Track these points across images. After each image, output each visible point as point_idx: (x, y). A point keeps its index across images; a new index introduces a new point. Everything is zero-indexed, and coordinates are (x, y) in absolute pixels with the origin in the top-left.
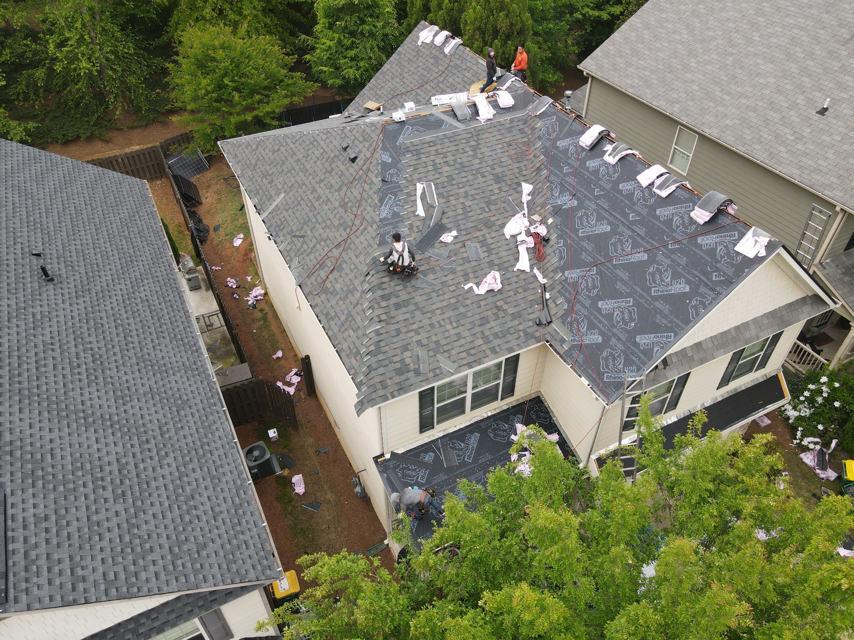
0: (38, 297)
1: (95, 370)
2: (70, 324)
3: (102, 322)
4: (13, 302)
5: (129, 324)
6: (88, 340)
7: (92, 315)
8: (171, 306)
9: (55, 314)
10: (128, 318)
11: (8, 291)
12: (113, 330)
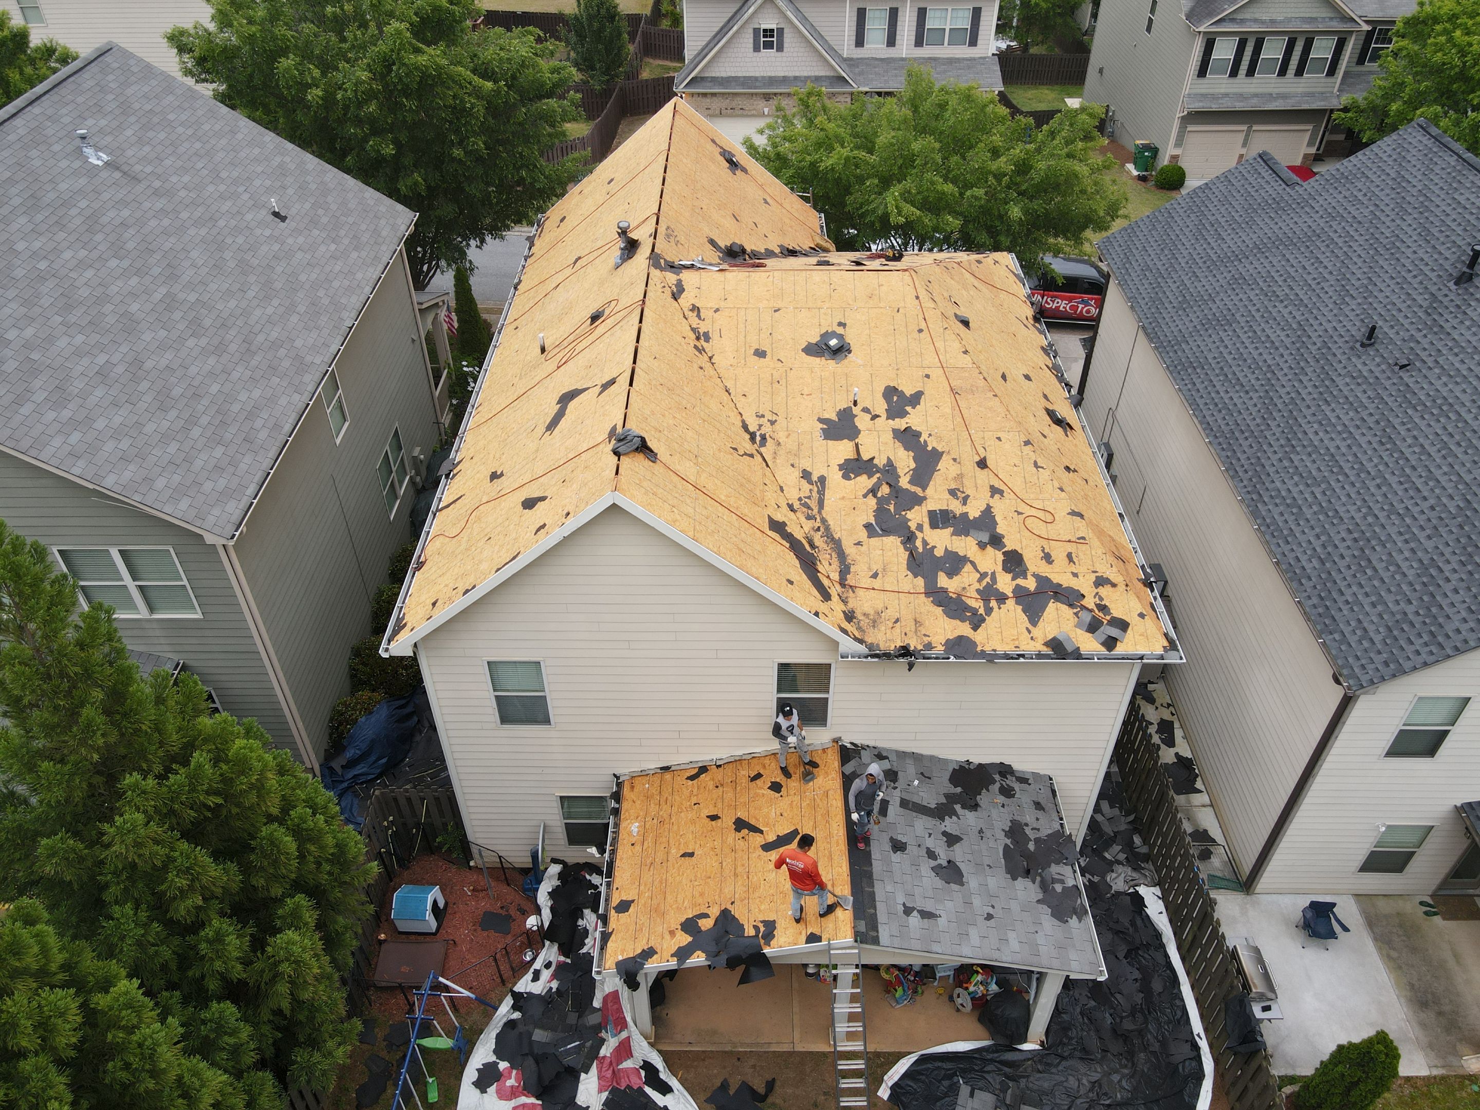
0: (1362, 317)
1: (1269, 286)
2: (1314, 311)
3: (1285, 333)
4: (1381, 296)
5: (1257, 348)
6: (1290, 308)
7: (1299, 333)
8: (1216, 405)
9: (1335, 311)
10: (1261, 354)
11: (1394, 304)
12: (1269, 332)
